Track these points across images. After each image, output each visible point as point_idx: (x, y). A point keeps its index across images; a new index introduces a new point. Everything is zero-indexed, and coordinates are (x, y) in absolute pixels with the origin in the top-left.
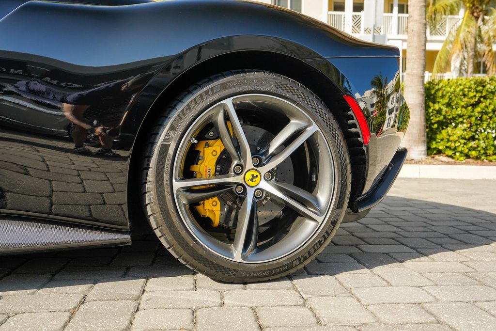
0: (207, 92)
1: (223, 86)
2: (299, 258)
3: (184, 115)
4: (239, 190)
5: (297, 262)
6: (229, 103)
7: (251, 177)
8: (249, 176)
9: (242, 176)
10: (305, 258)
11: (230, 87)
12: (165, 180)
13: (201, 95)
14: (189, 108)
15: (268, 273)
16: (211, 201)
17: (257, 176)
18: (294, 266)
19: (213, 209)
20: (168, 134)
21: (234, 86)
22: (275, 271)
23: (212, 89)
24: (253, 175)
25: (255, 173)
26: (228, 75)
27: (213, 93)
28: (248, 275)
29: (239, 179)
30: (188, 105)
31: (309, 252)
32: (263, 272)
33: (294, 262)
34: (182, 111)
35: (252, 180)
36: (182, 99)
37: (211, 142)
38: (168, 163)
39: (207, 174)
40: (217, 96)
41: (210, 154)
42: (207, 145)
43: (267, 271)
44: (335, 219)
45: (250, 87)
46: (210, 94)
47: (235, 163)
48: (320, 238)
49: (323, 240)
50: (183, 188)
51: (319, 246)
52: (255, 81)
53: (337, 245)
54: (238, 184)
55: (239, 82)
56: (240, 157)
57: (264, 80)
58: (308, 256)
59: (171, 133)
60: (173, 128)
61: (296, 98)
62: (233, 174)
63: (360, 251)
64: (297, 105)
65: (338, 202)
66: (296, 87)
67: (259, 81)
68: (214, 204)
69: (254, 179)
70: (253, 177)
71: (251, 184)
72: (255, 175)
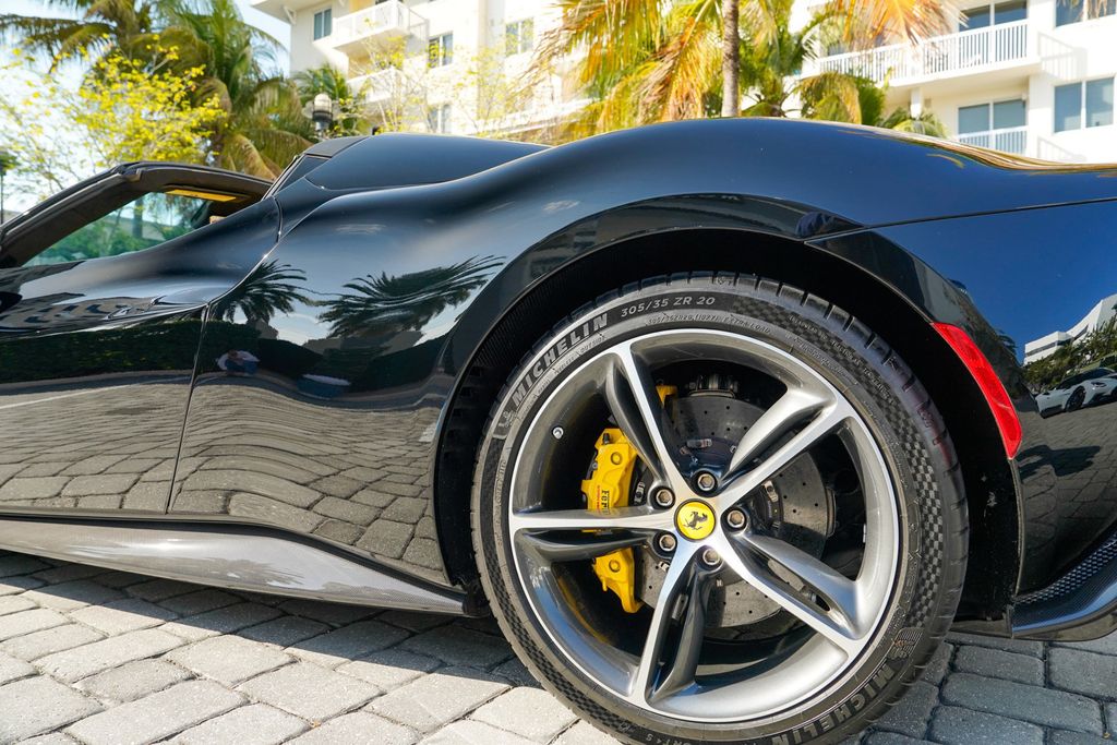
0: (579, 331)
1: (615, 317)
2: (790, 733)
3: (534, 379)
4: (670, 541)
5: (783, 741)
6: (623, 352)
7: (691, 519)
8: (686, 515)
9: (671, 514)
10: (806, 736)
11: (629, 317)
12: (494, 510)
13: (568, 337)
14: (542, 364)
16: (605, 559)
17: (705, 517)
19: (614, 576)
20: (502, 420)
21: (637, 314)
23: (591, 322)
24: (695, 514)
25: (702, 510)
26: (630, 290)
27: (592, 333)
28: (660, 741)
29: (663, 521)
30: (542, 359)
31: (817, 724)
33: (773, 739)
34: (531, 372)
35: (693, 525)
36: (536, 346)
37: (613, 433)
39: (601, 501)
40: (597, 339)
41: (609, 460)
42: (609, 440)
44: (900, 653)
45: (672, 316)
46: (586, 333)
47: (655, 484)
48: (852, 695)
49: (862, 700)
50: (530, 530)
51: (848, 714)
52: (688, 300)
53: (1049, 684)
54: (660, 533)
55: (649, 306)
56: (662, 473)
57: (708, 295)
58: (814, 732)
59: (508, 416)
60: (512, 407)
61: (788, 334)
62: (651, 508)
63: (1097, 727)
64: (792, 352)
65: (910, 603)
66: (805, 311)
67: (695, 300)
68: (615, 566)
69: (699, 524)
70: (697, 518)
71: (689, 532)
72: (700, 515)
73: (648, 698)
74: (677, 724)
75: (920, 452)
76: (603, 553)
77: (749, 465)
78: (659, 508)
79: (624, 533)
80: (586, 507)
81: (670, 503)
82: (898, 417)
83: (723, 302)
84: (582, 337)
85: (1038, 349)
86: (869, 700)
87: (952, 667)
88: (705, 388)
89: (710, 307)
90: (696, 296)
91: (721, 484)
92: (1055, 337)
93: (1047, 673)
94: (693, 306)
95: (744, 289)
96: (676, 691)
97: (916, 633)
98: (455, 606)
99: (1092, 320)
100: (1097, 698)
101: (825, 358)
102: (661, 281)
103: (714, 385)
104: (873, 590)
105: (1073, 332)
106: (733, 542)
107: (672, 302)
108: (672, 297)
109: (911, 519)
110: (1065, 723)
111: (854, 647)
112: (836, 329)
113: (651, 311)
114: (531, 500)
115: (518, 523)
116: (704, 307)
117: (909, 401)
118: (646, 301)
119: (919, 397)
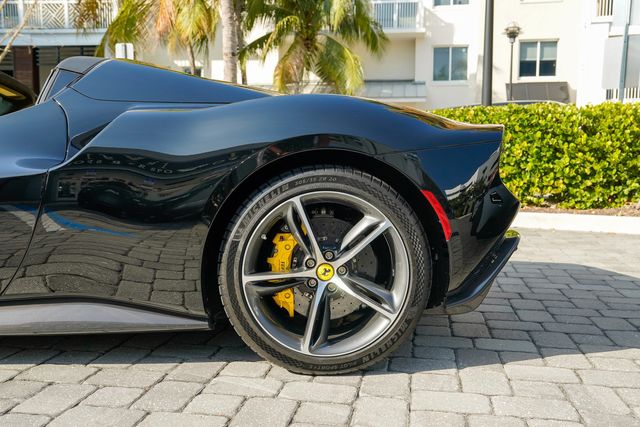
0: (275, 191)
1: (292, 185)
4: (313, 282)
5: (367, 359)
6: (296, 201)
7: (323, 272)
8: (321, 270)
9: (314, 270)
10: (376, 355)
11: (299, 185)
12: (235, 274)
13: (270, 193)
14: (258, 206)
15: (336, 367)
16: (284, 293)
17: (330, 270)
18: (364, 362)
19: (287, 300)
20: (238, 232)
21: (303, 184)
22: (343, 366)
23: (281, 187)
25: (328, 268)
26: (298, 172)
27: (282, 192)
29: (311, 273)
30: (257, 204)
31: (380, 349)
32: (331, 366)
33: (363, 358)
34: (252, 210)
35: (324, 274)
36: (253, 197)
37: (285, 235)
38: (237, 259)
39: (281, 267)
40: (284, 195)
41: (284, 248)
42: (282, 239)
43: (335, 365)
44: (410, 317)
45: (318, 185)
46: (279, 192)
47: (307, 257)
48: (392, 336)
49: (396, 337)
50: (253, 282)
51: (391, 343)
52: (325, 179)
53: (453, 336)
54: (310, 278)
55: (308, 180)
56: (311, 251)
57: (334, 177)
58: (379, 353)
59: (241, 230)
60: (242, 226)
61: (367, 194)
62: (305, 268)
63: (472, 346)
64: (365, 199)
65: (413, 300)
66: (368, 182)
67: (328, 178)
68: (287, 296)
69: (327, 273)
70: (326, 271)
71: (323, 277)
73: (310, 350)
74: (323, 359)
75: (416, 239)
76: (281, 291)
77: (348, 248)
78: (309, 268)
79: (292, 281)
80: (270, 270)
81: (313, 265)
82: (408, 226)
83: (340, 179)
84: (277, 194)
85: (452, 193)
86: (399, 337)
87: (415, 334)
88: (320, 213)
89: (334, 182)
90: (328, 177)
91: (336, 257)
92: (459, 188)
93: (452, 332)
94: (327, 181)
95: (348, 174)
96: (318, 348)
97: (415, 309)
98: (204, 325)
99: (474, 179)
100: (471, 338)
101: (381, 204)
102: (312, 169)
103: (323, 212)
104: (399, 295)
105: (467, 184)
106: (343, 280)
107: (318, 179)
108: (318, 177)
109: (414, 265)
110: (460, 346)
111: (393, 317)
112: (385, 192)
113: (309, 183)
114: (250, 269)
115: (247, 279)
116: (332, 182)
117: (412, 220)
118: (307, 178)
119: (415, 218)
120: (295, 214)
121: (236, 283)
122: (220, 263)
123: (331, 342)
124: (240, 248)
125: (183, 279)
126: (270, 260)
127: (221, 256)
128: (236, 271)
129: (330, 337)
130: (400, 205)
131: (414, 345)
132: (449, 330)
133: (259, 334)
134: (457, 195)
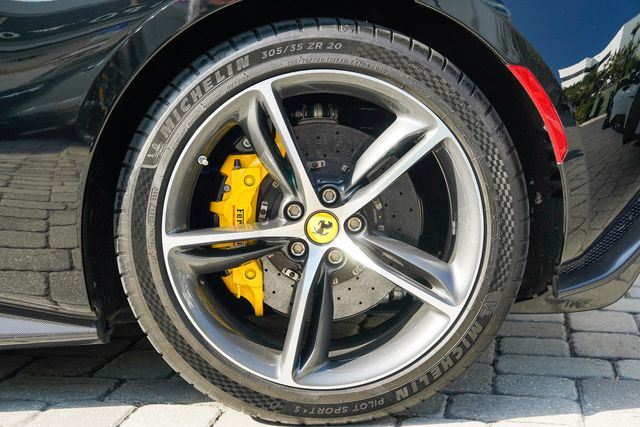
0: (223, 71)
1: (256, 58)
2: (409, 386)
3: (181, 113)
4: (299, 248)
5: (405, 393)
6: (265, 89)
7: (319, 227)
8: (314, 224)
10: (422, 386)
11: (269, 59)
12: (148, 233)
13: (213, 76)
14: (190, 100)
15: (345, 410)
16: (243, 269)
17: (330, 225)
18: (399, 399)
19: (249, 282)
20: (151, 150)
21: (276, 57)
22: (358, 407)
23: (234, 63)
24: (323, 223)
25: (327, 219)
26: (267, 33)
27: (236, 72)
28: (306, 411)
29: (294, 230)
30: (189, 96)
31: (429, 375)
32: (335, 406)
33: (397, 392)
34: (178, 107)
35: (320, 232)
36: (180, 83)
37: (244, 158)
38: (152, 203)
39: (236, 219)
40: (240, 78)
41: (242, 182)
42: (238, 164)
43: (342, 405)
44: (486, 312)
45: (306, 58)
46: (230, 73)
47: (288, 200)
48: (453, 349)
49: (460, 350)
50: (182, 247)
51: (451, 364)
52: (319, 45)
53: (574, 354)
54: (293, 241)
55: (286, 49)
56: (295, 188)
57: (337, 41)
58: (427, 382)
59: (158, 147)
60: (160, 138)
61: (400, 74)
62: (284, 221)
63: (610, 374)
64: (404, 88)
65: (493, 279)
66: (403, 50)
67: (326, 45)
68: (250, 274)
69: (325, 231)
70: (324, 226)
71: (318, 238)
72: (326, 223)
73: (295, 377)
74: (320, 393)
75: (498, 162)
77: (365, 182)
78: (291, 220)
79: (260, 244)
81: (299, 215)
82: (482, 136)
83: (349, 46)
84: (227, 76)
86: (465, 351)
87: (499, 353)
88: (310, 115)
89: (338, 51)
90: (326, 42)
91: (343, 197)
93: (572, 348)
94: (324, 50)
95: (364, 35)
96: (309, 373)
97: (497, 295)
98: (89, 334)
100: (609, 359)
101: (430, 93)
102: (294, 27)
103: (318, 113)
104: (466, 266)
106: (355, 241)
107: (306, 46)
108: (306, 42)
109: (493, 212)
110: (588, 374)
111: (453, 312)
112: (436, 69)
113: (288, 54)
114: (178, 223)
115: (171, 242)
116: (333, 51)
117: (489, 123)
118: (284, 45)
119: (496, 121)
120: (263, 116)
121: (151, 250)
122: (119, 211)
123: (336, 363)
124: (157, 182)
125: (47, 247)
126: (216, 207)
127: (121, 198)
128: (150, 228)
129: (332, 354)
130: (465, 94)
131: (497, 372)
132: (567, 346)
133: (197, 347)
134: (580, 78)
